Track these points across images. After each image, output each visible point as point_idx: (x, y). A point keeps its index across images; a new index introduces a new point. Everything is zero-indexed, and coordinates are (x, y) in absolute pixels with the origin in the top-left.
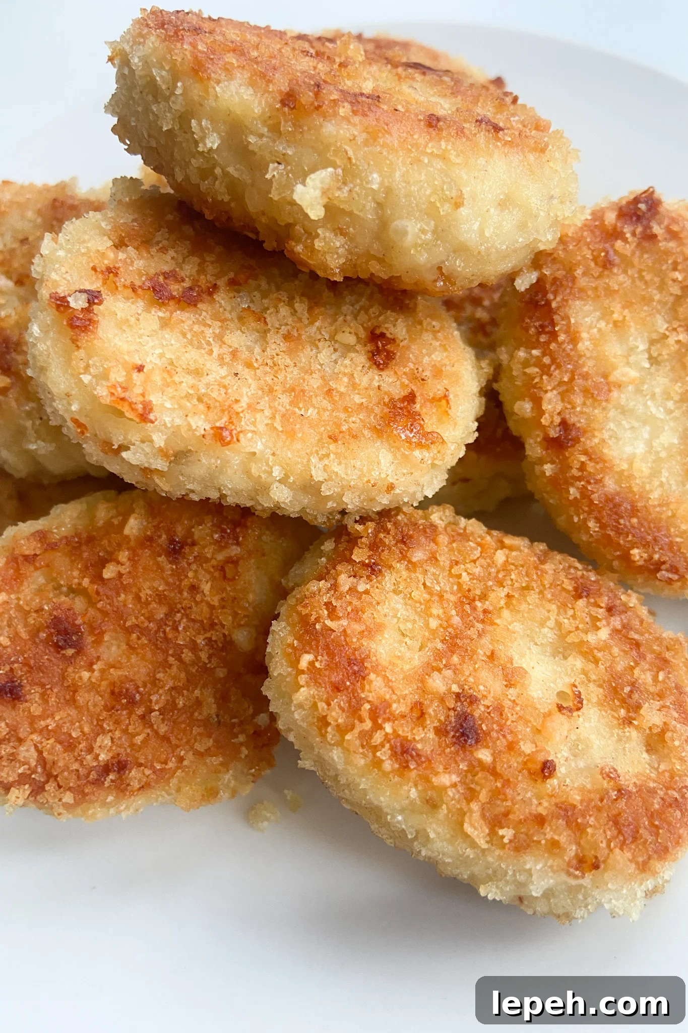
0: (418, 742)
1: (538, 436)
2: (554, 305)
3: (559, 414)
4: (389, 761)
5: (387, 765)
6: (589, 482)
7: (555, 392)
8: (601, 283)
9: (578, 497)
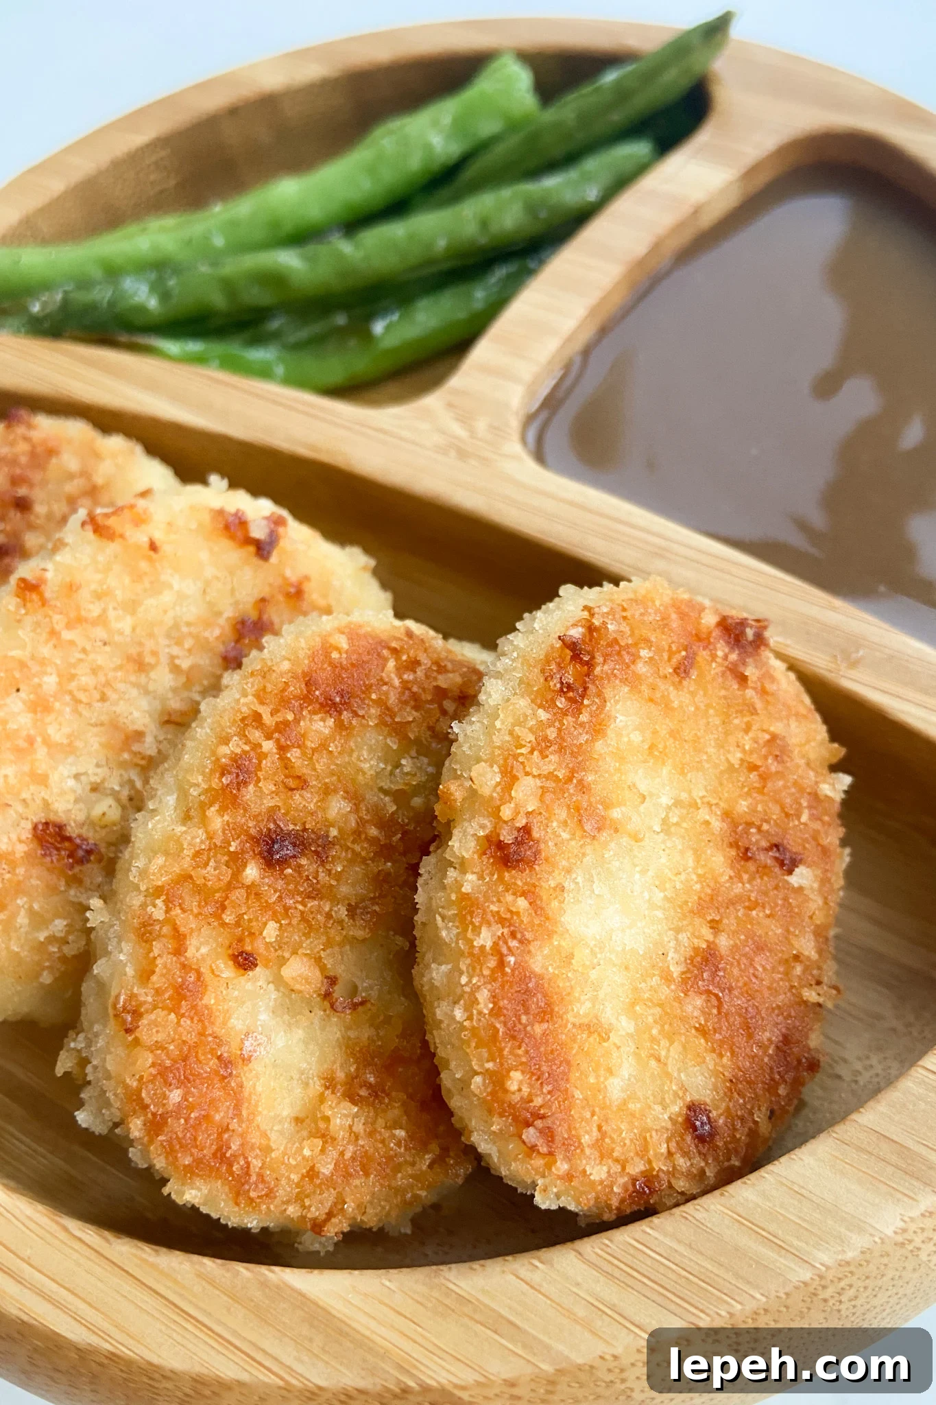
0: (256, 785)
1: (483, 827)
2: (598, 670)
3: (528, 814)
4: (229, 752)
5: (224, 750)
6: (513, 935)
7: (539, 783)
8: (662, 686)
9: (488, 948)
